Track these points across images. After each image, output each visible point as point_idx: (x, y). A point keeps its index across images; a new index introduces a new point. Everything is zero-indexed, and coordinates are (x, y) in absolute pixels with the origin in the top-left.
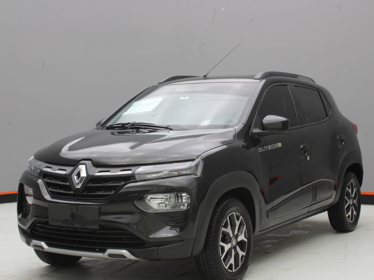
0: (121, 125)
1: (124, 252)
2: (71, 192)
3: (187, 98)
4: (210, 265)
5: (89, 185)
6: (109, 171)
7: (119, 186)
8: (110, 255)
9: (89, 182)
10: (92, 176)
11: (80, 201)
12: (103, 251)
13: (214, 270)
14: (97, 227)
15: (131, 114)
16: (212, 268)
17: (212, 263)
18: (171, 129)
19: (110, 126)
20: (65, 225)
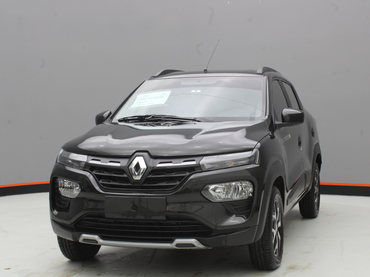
0: (137, 118)
1: (193, 241)
2: (129, 184)
3: (199, 91)
4: (266, 250)
5: (150, 176)
6: (171, 162)
7: (184, 176)
8: (177, 245)
9: (150, 174)
10: (154, 167)
11: (136, 193)
12: (171, 241)
13: (269, 255)
14: (164, 218)
15: (142, 107)
16: (267, 253)
17: (268, 248)
18: (198, 121)
19: (124, 118)
20: (125, 217)
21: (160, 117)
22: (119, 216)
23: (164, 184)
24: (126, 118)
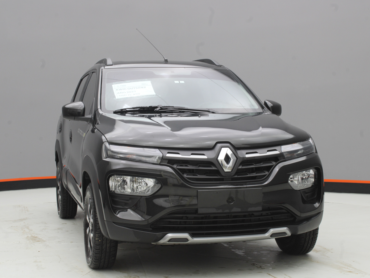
2: (219, 177)
6: (256, 152)
7: (272, 166)
8: (273, 235)
9: (240, 165)
10: (243, 158)
12: (264, 232)
14: (260, 209)
18: (213, 113)
19: (122, 110)
20: (220, 211)
21: (167, 109)
22: (214, 211)
23: (254, 175)
24: (125, 109)
